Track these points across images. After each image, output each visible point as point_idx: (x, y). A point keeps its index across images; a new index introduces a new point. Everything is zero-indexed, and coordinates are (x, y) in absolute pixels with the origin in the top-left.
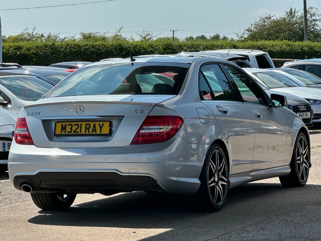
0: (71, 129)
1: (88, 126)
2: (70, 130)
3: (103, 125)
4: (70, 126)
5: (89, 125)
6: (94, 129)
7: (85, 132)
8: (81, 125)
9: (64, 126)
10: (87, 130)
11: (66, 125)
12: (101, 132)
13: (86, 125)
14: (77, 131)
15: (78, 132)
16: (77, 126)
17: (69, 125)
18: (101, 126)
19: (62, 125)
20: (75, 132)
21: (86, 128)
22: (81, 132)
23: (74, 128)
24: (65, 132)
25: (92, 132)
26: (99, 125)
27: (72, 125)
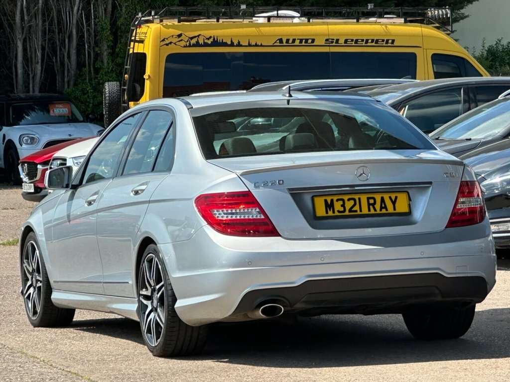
0: (343, 206)
1: (372, 201)
2: (342, 209)
3: (396, 198)
4: (341, 203)
5: (374, 199)
6: (383, 206)
7: (369, 210)
8: (359, 199)
9: (329, 202)
10: (371, 207)
11: (332, 200)
12: (395, 209)
13: (368, 199)
14: (354, 209)
15: (356, 211)
16: (352, 202)
17: (338, 200)
18: (394, 200)
19: (326, 201)
20: (350, 211)
21: (369, 205)
22: (361, 211)
23: (349, 205)
24: (334, 212)
25: (381, 210)
26: (390, 198)
27: (343, 200)
